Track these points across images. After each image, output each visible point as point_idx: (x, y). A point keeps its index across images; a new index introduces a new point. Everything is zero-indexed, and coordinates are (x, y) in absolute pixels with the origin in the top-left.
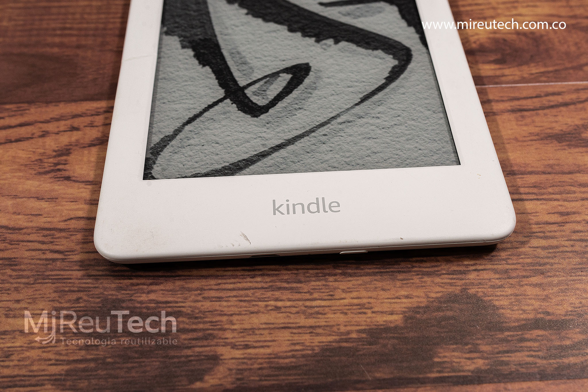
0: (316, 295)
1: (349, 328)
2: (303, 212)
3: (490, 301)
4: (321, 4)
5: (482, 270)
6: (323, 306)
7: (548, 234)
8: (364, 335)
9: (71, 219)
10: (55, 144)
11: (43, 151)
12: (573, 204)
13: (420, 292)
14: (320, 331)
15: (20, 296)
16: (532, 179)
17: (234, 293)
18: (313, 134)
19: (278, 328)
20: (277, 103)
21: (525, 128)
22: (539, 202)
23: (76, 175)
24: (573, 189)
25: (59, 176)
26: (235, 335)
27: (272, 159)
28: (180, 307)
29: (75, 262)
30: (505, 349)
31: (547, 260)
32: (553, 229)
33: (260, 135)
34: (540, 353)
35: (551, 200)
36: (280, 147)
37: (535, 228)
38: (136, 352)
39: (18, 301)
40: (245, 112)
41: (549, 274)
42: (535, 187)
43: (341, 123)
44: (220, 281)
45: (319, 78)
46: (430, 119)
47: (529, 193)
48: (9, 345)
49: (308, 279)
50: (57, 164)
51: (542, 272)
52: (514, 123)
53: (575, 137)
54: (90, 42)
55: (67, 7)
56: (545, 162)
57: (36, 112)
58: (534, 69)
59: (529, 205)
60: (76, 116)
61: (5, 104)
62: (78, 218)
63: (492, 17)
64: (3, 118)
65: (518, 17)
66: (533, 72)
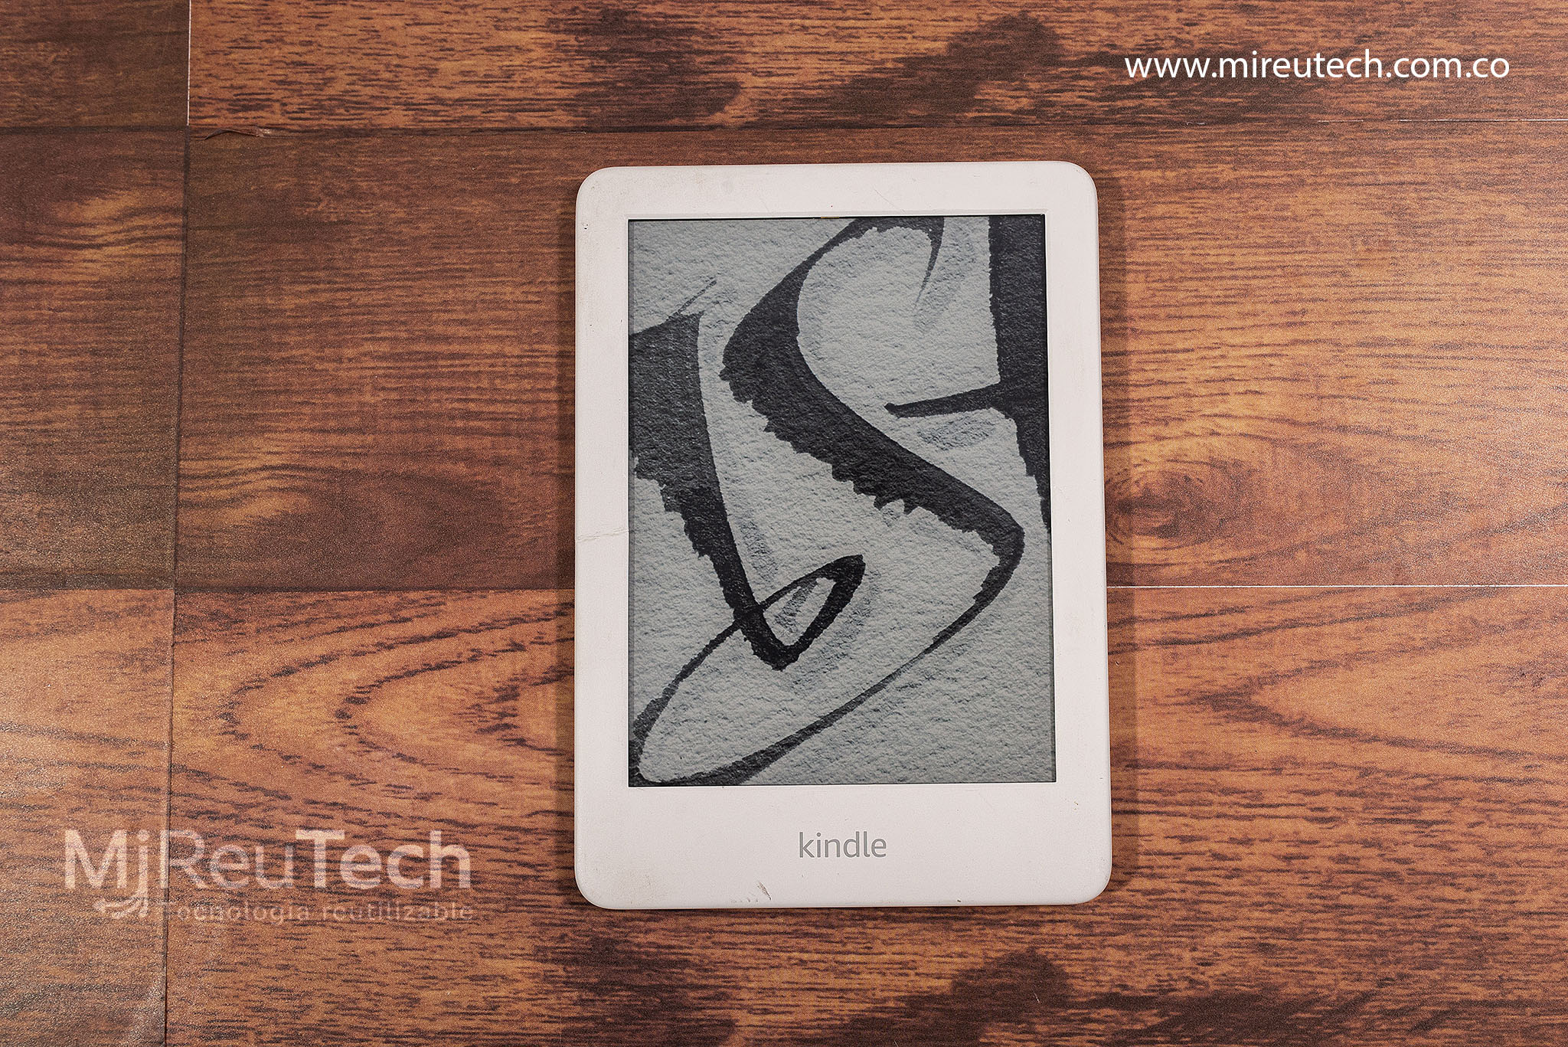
0: (849, 947)
1: (886, 994)
2: (838, 856)
3: (1061, 965)
4: (891, 408)
5: (1060, 921)
6: (857, 963)
7: (1157, 871)
8: (903, 1005)
9: (537, 813)
10: (495, 676)
11: (479, 688)
12: (1204, 823)
13: (977, 950)
14: (851, 995)
15: (493, 929)
16: (1159, 776)
17: (751, 938)
18: (860, 708)
19: (803, 990)
20: (811, 642)
21: (1172, 680)
22: (1158, 818)
23: (531, 736)
24: (1211, 797)
25: (509, 737)
26: (752, 995)
27: (800, 752)
28: (686, 954)
29: (552, 881)
30: (1064, 1031)
32: (1166, 863)
33: (785, 705)
34: (1103, 1039)
35: (1175, 815)
36: (813, 729)
37: (1143, 860)
38: (639, 1011)
39: (491, 936)
40: (764, 658)
41: (1143, 932)
42: (1159, 791)
43: (900, 689)
44: (733, 920)
45: (875, 590)
46: (1030, 687)
47: (1149, 802)
48: (493, 994)
49: (841, 923)
50: (503, 715)
51: (1135, 928)
52: (1158, 668)
53: (1240, 702)
54: (514, 452)
55: (464, 356)
56: (1186, 748)
57: (456, 611)
58: (1217, 552)
59: (1144, 823)
60: (515, 621)
61: (407, 589)
62: (547, 812)
63: (1179, 419)
64: (409, 620)
65: (1223, 422)
66: (1215, 558)
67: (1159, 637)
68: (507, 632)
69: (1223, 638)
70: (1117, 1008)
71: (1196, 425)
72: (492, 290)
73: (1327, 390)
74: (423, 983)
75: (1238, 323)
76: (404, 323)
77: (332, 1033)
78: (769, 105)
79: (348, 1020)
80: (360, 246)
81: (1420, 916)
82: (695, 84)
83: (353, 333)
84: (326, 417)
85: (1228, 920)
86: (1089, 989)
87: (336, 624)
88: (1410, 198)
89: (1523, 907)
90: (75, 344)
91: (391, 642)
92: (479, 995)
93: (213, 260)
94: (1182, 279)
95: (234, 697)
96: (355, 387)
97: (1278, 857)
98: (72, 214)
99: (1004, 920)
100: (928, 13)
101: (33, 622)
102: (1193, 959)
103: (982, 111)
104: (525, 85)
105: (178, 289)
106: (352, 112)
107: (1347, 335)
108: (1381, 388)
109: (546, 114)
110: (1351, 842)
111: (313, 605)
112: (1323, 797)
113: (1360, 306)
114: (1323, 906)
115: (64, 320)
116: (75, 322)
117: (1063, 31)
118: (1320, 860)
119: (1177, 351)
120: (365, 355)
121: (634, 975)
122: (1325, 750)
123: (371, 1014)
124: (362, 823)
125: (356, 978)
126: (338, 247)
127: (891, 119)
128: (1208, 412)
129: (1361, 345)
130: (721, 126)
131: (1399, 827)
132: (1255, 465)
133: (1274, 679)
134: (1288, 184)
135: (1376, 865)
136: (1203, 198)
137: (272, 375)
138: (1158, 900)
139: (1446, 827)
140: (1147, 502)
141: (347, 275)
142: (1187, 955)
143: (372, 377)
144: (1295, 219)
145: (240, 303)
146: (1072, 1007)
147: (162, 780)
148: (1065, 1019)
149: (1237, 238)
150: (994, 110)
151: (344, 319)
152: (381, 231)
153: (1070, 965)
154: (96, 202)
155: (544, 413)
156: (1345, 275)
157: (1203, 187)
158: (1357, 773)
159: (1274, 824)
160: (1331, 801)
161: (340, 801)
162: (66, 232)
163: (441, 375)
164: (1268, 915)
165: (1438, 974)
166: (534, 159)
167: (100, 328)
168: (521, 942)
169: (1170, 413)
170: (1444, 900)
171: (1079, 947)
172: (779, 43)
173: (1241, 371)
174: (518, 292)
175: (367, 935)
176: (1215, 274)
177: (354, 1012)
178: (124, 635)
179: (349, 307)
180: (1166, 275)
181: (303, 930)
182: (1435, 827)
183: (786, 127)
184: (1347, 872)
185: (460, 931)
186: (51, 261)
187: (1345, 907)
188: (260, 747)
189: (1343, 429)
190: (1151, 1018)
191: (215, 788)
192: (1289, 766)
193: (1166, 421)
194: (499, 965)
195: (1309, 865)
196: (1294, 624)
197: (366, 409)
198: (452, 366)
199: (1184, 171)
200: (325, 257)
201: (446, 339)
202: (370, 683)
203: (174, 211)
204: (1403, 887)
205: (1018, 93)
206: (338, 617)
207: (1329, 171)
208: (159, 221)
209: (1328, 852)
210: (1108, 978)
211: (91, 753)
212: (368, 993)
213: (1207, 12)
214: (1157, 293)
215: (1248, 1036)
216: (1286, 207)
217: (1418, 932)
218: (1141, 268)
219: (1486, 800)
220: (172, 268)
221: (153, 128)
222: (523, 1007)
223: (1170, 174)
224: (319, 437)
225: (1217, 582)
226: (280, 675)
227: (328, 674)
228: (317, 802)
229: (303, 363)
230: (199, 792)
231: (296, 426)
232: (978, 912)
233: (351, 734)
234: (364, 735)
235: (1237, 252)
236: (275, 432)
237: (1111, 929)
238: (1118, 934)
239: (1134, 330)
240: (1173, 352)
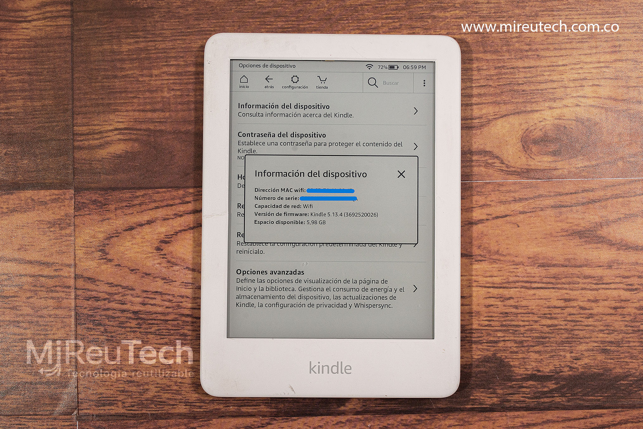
3: (509, 361)
5: (507, 340)
7: (553, 316)
12: (576, 292)
13: (468, 355)
16: (554, 270)
21: (560, 224)
22: (554, 290)
24: (579, 280)
30: (511, 392)
31: (547, 335)
32: (558, 312)
34: (529, 395)
35: (561, 289)
41: (547, 345)
42: (554, 277)
47: (549, 283)
51: (543, 343)
52: (553, 219)
53: (592, 234)
56: (566, 257)
58: (580, 163)
61: (187, 187)
63: (561, 99)
64: (188, 202)
65: (583, 100)
66: (579, 166)
67: (553, 204)
69: (583, 204)
70: (535, 381)
71: (569, 101)
73: (631, 84)
75: (589, 52)
76: (182, 57)
77: (159, 402)
79: (167, 396)
80: (159, 19)
83: (157, 62)
84: (145, 104)
85: (588, 338)
86: (522, 372)
87: (154, 205)
90: (19, 70)
91: (182, 213)
93: (86, 28)
95: (106, 242)
96: (159, 89)
97: (611, 308)
98: (15, 5)
99: (481, 340)
101: (5, 207)
102: (571, 357)
105: (70, 42)
111: (143, 196)
112: (632, 279)
114: (633, 330)
115: (14, 58)
116: (19, 59)
118: (631, 309)
119: (559, 66)
120: (163, 73)
122: (633, 256)
123: (178, 392)
124: (170, 301)
126: (148, 20)
128: (575, 95)
132: (597, 120)
133: (608, 223)
138: (554, 329)
140: (546, 139)
141: (154, 34)
142: (568, 355)
143: (167, 84)
145: (101, 48)
146: (514, 381)
147: (72, 282)
148: (511, 387)
151: (152, 55)
152: (169, 12)
153: (513, 361)
156: (639, 27)
159: (609, 292)
160: (635, 281)
161: (159, 290)
162: (12, 14)
164: (606, 335)
167: (32, 62)
169: (556, 96)
171: (517, 352)
173: (590, 75)
177: (169, 391)
178: (50, 212)
179: (155, 49)
186: (6, 29)
188: (119, 265)
190: (552, 385)
191: (98, 286)
192: (615, 264)
193: (554, 100)
195: (626, 311)
196: (617, 197)
197: (165, 100)
200: (142, 25)
202: (172, 233)
203: (66, 3)
206: (155, 201)
208: (59, 8)
209: (634, 305)
210: (531, 367)
211: (35, 270)
212: (176, 382)
215: (597, 392)
220: (66, 31)
224: (142, 114)
225: (579, 177)
226: (126, 230)
227: (151, 230)
228: (147, 292)
229: (133, 78)
230: (90, 288)
231: (131, 108)
232: (468, 337)
233: (163, 258)
234: (169, 259)
235: (588, 17)
236: (121, 112)
237: (532, 344)
238: (536, 346)
239: (538, 56)
240: (557, 66)
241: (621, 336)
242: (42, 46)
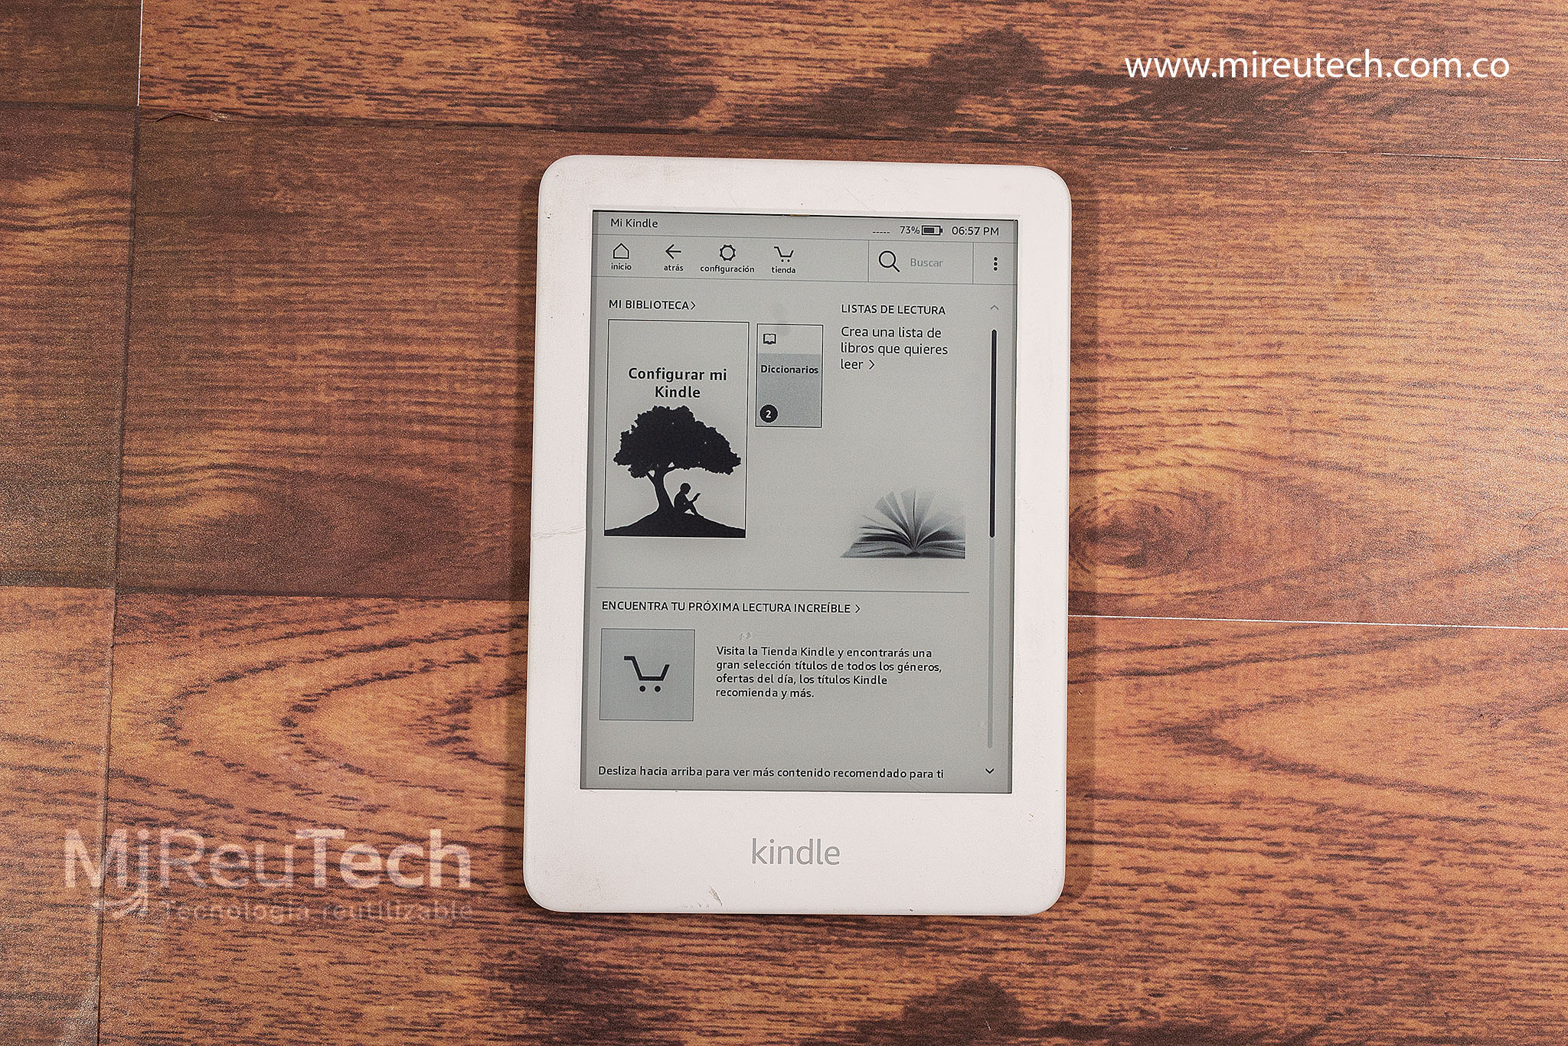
0: (802, 971)
1: (837, 1018)
2: (791, 862)
3: (1014, 994)
5: (1014, 949)
6: (809, 987)
7: (1112, 901)
8: (854, 1029)
9: (486, 828)
10: (447, 688)
11: (431, 700)
12: (1161, 855)
13: (930, 976)
14: (802, 1019)
15: (439, 945)
16: (1118, 807)
17: (702, 960)
19: (753, 1013)
21: (1135, 711)
22: (1115, 849)
23: (483, 750)
24: (1168, 829)
25: (461, 750)
26: (702, 1017)
28: (636, 974)
29: (500, 898)
32: (1122, 894)
35: (1132, 846)
37: (1098, 890)
38: (587, 1031)
39: (437, 951)
41: (1096, 962)
42: (1118, 821)
44: (684, 942)
47: (1107, 832)
48: (438, 1010)
49: (794, 946)
50: (454, 728)
51: (1088, 958)
52: (1121, 698)
53: (1201, 735)
54: (473, 458)
55: (423, 358)
56: (1145, 779)
57: (408, 620)
58: (1185, 583)
59: (1099, 853)
60: (469, 632)
61: (358, 596)
62: (496, 827)
63: (1151, 448)
64: (360, 627)
65: (1195, 453)
66: (1182, 590)
67: (1123, 667)
68: (460, 643)
69: (1187, 670)
70: (1067, 1037)
71: (1166, 455)
72: (454, 290)
73: (1299, 424)
74: (366, 997)
75: (1215, 354)
76: (360, 321)
78: (745, 111)
79: (288, 1034)
80: (317, 240)
81: (1370, 952)
82: (668, 85)
83: (308, 330)
84: (279, 415)
85: (1181, 951)
86: (1040, 1017)
87: (284, 629)
88: (1390, 233)
89: (1471, 946)
90: (15, 330)
91: (341, 650)
92: (423, 1011)
93: (162, 248)
94: (1158, 307)
95: (176, 702)
96: (308, 386)
97: (1233, 891)
98: (14, 194)
99: (958, 947)
100: (911, 22)
102: (1145, 989)
103: (963, 126)
104: (494, 79)
105: (124, 276)
106: (312, 99)
107: (1324, 370)
108: (1352, 423)
109: (515, 110)
110: (1305, 878)
111: (260, 609)
112: (1279, 832)
113: (1335, 340)
114: (1276, 940)
116: (15, 307)
117: (1048, 47)
118: (1274, 895)
119: (1152, 380)
120: (320, 353)
121: (582, 994)
122: (1284, 785)
123: (312, 1028)
125: (298, 991)
126: (294, 239)
127: (870, 130)
128: (1180, 442)
129: (1335, 379)
130: (696, 131)
131: (1353, 864)
132: (1225, 498)
133: (1236, 712)
134: (1268, 214)
135: (1329, 900)
136: (1183, 224)
137: (222, 371)
138: (1112, 930)
139: (1400, 864)
140: (1115, 531)
141: (304, 269)
142: (1139, 986)
143: (326, 376)
144: (1274, 250)
145: (190, 294)
146: (1021, 1036)
147: (100, 785)
149: (1216, 266)
150: (976, 125)
151: (298, 314)
152: (339, 224)
153: (1022, 994)
154: (40, 181)
155: (505, 420)
156: (1321, 308)
157: (1184, 213)
158: (1314, 809)
159: (1230, 858)
160: (1287, 836)
161: (284, 811)
162: (7, 212)
163: (400, 377)
164: (1220, 948)
165: (1386, 1010)
166: (499, 157)
167: (41, 314)
168: (467, 958)
169: (1142, 442)
170: (1394, 937)
171: (1032, 975)
172: (757, 46)
173: (1215, 402)
174: (481, 293)
175: (309, 948)
176: (1192, 303)
177: (294, 1026)
178: (62, 634)
179: (304, 302)
180: (1143, 302)
181: (243, 941)
182: (1388, 865)
183: (760, 134)
184: (1300, 907)
185: (405, 946)
187: (1297, 941)
188: (202, 754)
189: (1314, 464)
191: (154, 794)
192: (1247, 800)
193: (1137, 450)
194: (444, 982)
195: (1263, 899)
196: (1257, 658)
197: (319, 409)
198: (410, 367)
199: (1164, 196)
200: (279, 249)
201: (406, 340)
202: (320, 691)
203: (121, 195)
204: (1355, 923)
205: (999, 109)
206: (286, 622)
207: (1310, 202)
208: (106, 204)
209: (1282, 887)
210: (1060, 1007)
211: (24, 756)
212: (309, 1007)
213: (1194, 35)
214: (1134, 320)
216: (1266, 237)
217: (1368, 968)
218: (1119, 294)
219: (1439, 839)
220: (120, 254)
221: (100, 107)
222: (468, 1024)
223: (1151, 199)
224: (269, 436)
225: (1183, 614)
226: (224, 680)
227: (274, 681)
228: (259, 812)
229: (255, 359)
230: (137, 798)
231: (246, 424)
232: (932, 938)
233: (296, 742)
234: (310, 744)
235: (1216, 281)
236: (224, 429)
237: (1064, 959)
238: (1071, 964)
239: (1108, 356)
240: (1147, 380)
241: (1250, 951)
242: (65, 282)
